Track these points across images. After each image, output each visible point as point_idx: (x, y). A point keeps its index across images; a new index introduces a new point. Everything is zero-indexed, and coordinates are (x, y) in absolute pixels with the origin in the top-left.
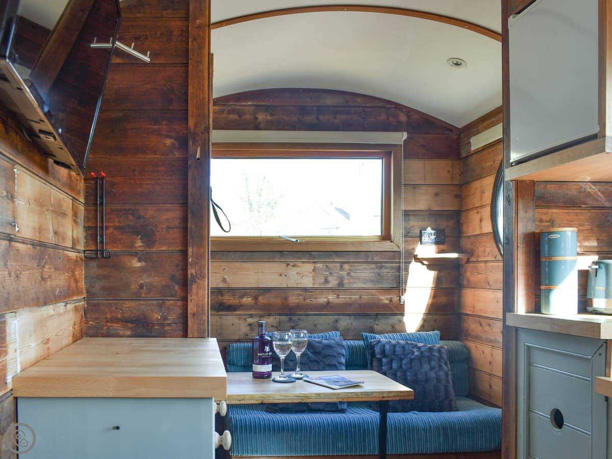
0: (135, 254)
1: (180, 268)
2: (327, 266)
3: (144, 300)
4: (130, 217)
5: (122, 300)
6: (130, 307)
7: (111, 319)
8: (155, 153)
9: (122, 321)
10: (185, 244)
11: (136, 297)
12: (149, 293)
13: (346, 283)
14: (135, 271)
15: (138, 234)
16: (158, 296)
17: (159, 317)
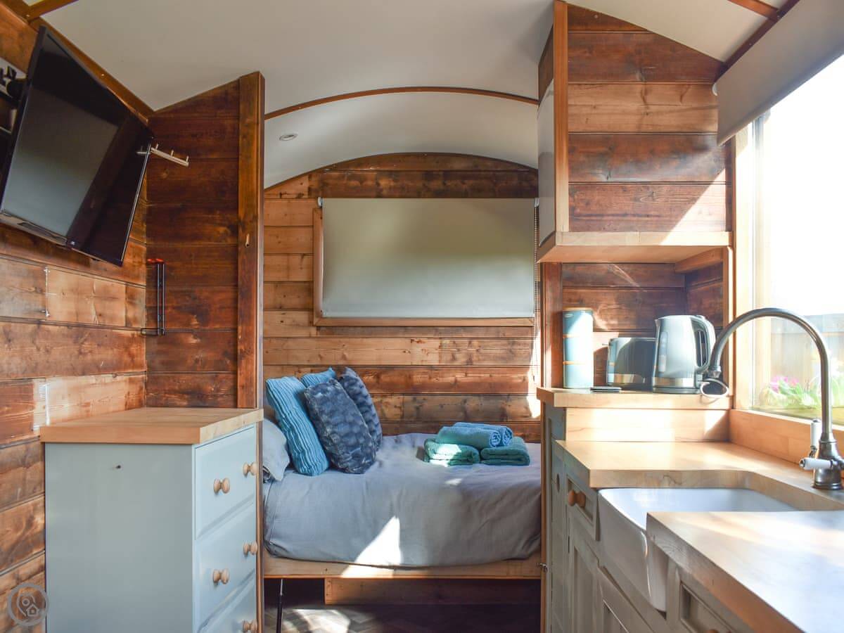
0: (191, 332)
1: (231, 344)
2: (454, 342)
3: (199, 373)
4: (187, 298)
5: (179, 373)
6: (186, 380)
7: (169, 390)
8: (209, 239)
9: (179, 393)
10: (236, 323)
11: (192, 370)
12: (204, 368)
13: (476, 361)
14: (190, 347)
15: (193, 314)
16: (212, 369)
17: (213, 389)
